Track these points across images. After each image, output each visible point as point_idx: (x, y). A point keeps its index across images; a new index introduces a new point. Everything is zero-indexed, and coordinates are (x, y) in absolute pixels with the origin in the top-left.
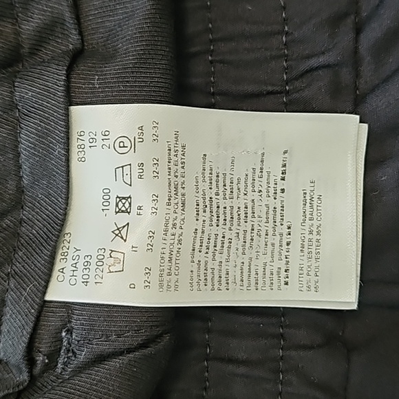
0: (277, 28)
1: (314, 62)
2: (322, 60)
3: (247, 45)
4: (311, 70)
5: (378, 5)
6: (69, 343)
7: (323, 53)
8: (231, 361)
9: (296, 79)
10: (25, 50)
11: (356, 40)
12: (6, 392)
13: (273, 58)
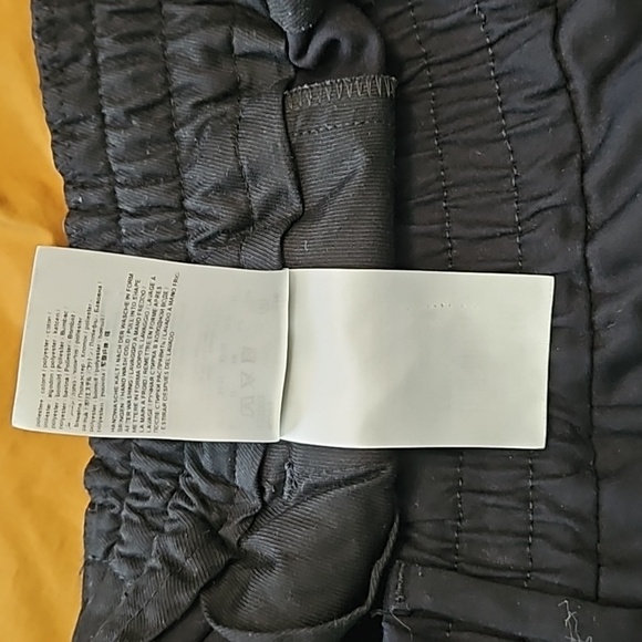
0: (506, 172)
1: (542, 204)
2: (550, 201)
3: (478, 189)
4: (540, 211)
5: (600, 145)
6: (292, 475)
7: (550, 194)
8: (482, 492)
9: (528, 219)
10: (256, 216)
11: (582, 180)
12: (245, 516)
13: (504, 201)
